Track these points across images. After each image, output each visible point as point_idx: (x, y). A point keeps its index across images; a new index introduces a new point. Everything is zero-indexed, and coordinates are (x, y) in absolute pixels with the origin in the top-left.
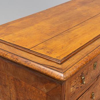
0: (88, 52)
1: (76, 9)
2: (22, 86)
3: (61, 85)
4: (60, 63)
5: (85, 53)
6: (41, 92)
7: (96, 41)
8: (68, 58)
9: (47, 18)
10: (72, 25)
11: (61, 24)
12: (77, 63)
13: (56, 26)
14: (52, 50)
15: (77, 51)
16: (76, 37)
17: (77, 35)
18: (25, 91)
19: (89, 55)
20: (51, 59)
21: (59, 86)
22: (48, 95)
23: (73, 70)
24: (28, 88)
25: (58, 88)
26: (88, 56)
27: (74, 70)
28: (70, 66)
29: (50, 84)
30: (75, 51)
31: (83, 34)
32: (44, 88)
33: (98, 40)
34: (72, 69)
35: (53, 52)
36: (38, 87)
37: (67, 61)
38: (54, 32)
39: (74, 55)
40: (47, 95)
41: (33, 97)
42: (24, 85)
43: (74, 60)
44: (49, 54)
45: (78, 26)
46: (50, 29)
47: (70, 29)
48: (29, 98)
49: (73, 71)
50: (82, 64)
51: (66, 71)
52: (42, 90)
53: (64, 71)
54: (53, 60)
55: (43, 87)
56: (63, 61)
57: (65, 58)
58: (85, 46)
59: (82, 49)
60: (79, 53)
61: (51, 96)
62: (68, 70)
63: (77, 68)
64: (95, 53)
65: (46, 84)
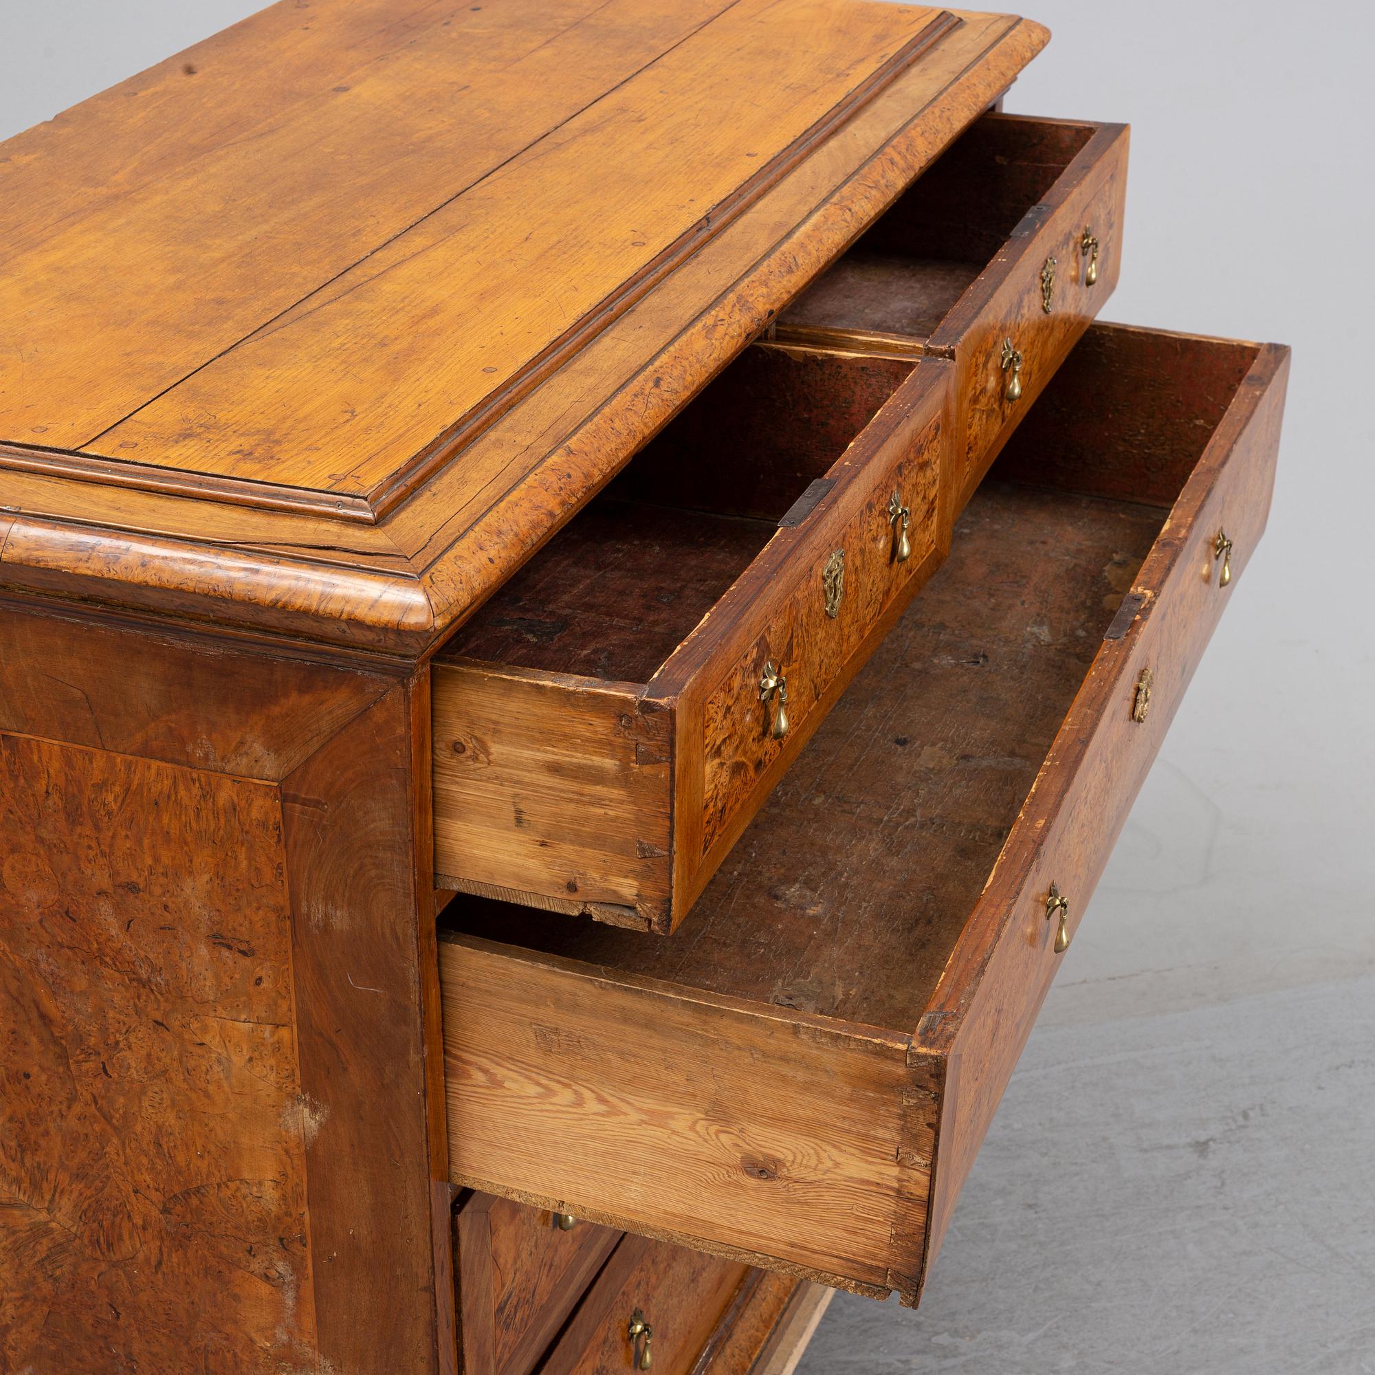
0: (565, 426)
1: (346, 89)
2: (41, 786)
3: (400, 689)
4: (369, 516)
5: (542, 434)
6: (226, 794)
7: (606, 341)
8: (423, 481)
9: (103, 190)
10: (357, 233)
11: (254, 233)
12: (502, 505)
13: (217, 255)
14: (277, 436)
15: (474, 424)
16: (432, 323)
17: (435, 311)
18: (73, 816)
19: (572, 443)
20: (287, 497)
21: (388, 697)
22: (295, 799)
23: (483, 557)
24: (101, 787)
25: (379, 716)
26: (570, 452)
27: (492, 553)
28: (452, 530)
29: (307, 699)
30: (457, 426)
31: (482, 296)
32: (258, 748)
33: (616, 332)
34: (474, 547)
35: (285, 446)
36: (199, 753)
37: (418, 502)
38: (220, 302)
39: (456, 453)
40: (285, 799)
41: (157, 860)
42: (55, 765)
43: (469, 492)
44: (257, 467)
45: (417, 241)
46: (178, 287)
47: (358, 271)
48: (114, 875)
49: (485, 560)
50: (536, 508)
51: (439, 566)
52: (240, 764)
53: (419, 563)
54: (310, 501)
55: (242, 743)
56: (386, 499)
57: (397, 477)
58: (527, 379)
59: (510, 406)
60: (493, 435)
61: (317, 803)
62: (451, 554)
63: (509, 538)
64: (618, 425)
65: (276, 710)
